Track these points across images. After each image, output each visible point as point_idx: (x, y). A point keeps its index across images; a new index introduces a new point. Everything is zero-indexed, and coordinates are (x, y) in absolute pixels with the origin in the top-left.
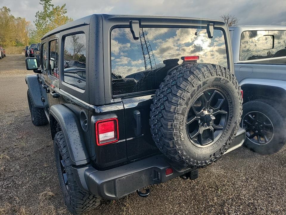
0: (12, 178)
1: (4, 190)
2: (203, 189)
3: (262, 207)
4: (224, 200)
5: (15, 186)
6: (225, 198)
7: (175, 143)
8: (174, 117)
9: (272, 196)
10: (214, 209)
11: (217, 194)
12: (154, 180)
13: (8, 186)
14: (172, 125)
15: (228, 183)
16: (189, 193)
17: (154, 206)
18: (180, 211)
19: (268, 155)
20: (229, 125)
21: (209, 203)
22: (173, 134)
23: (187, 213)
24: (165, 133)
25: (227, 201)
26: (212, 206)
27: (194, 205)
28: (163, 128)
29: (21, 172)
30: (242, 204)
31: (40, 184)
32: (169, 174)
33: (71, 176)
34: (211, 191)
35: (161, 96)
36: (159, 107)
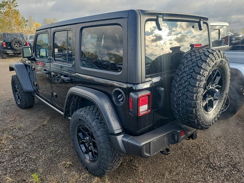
0: (24, 154)
1: (23, 164)
2: (189, 148)
3: (236, 156)
4: (207, 155)
5: (31, 160)
6: (207, 153)
7: (197, 110)
8: (199, 90)
9: (239, 148)
10: (203, 161)
11: (200, 150)
12: (171, 141)
13: (24, 161)
14: (196, 97)
15: (205, 142)
16: (179, 152)
17: (157, 164)
18: (179, 166)
19: (224, 120)
20: (222, 96)
21: (198, 158)
22: (197, 103)
23: (185, 166)
24: (190, 103)
25: (209, 155)
26: (201, 159)
27: (187, 160)
28: (188, 99)
29: (31, 149)
30: (221, 156)
31: (53, 156)
32: (183, 136)
33: (103, 144)
34: (195, 149)
35: (185, 75)
36: (183, 83)
